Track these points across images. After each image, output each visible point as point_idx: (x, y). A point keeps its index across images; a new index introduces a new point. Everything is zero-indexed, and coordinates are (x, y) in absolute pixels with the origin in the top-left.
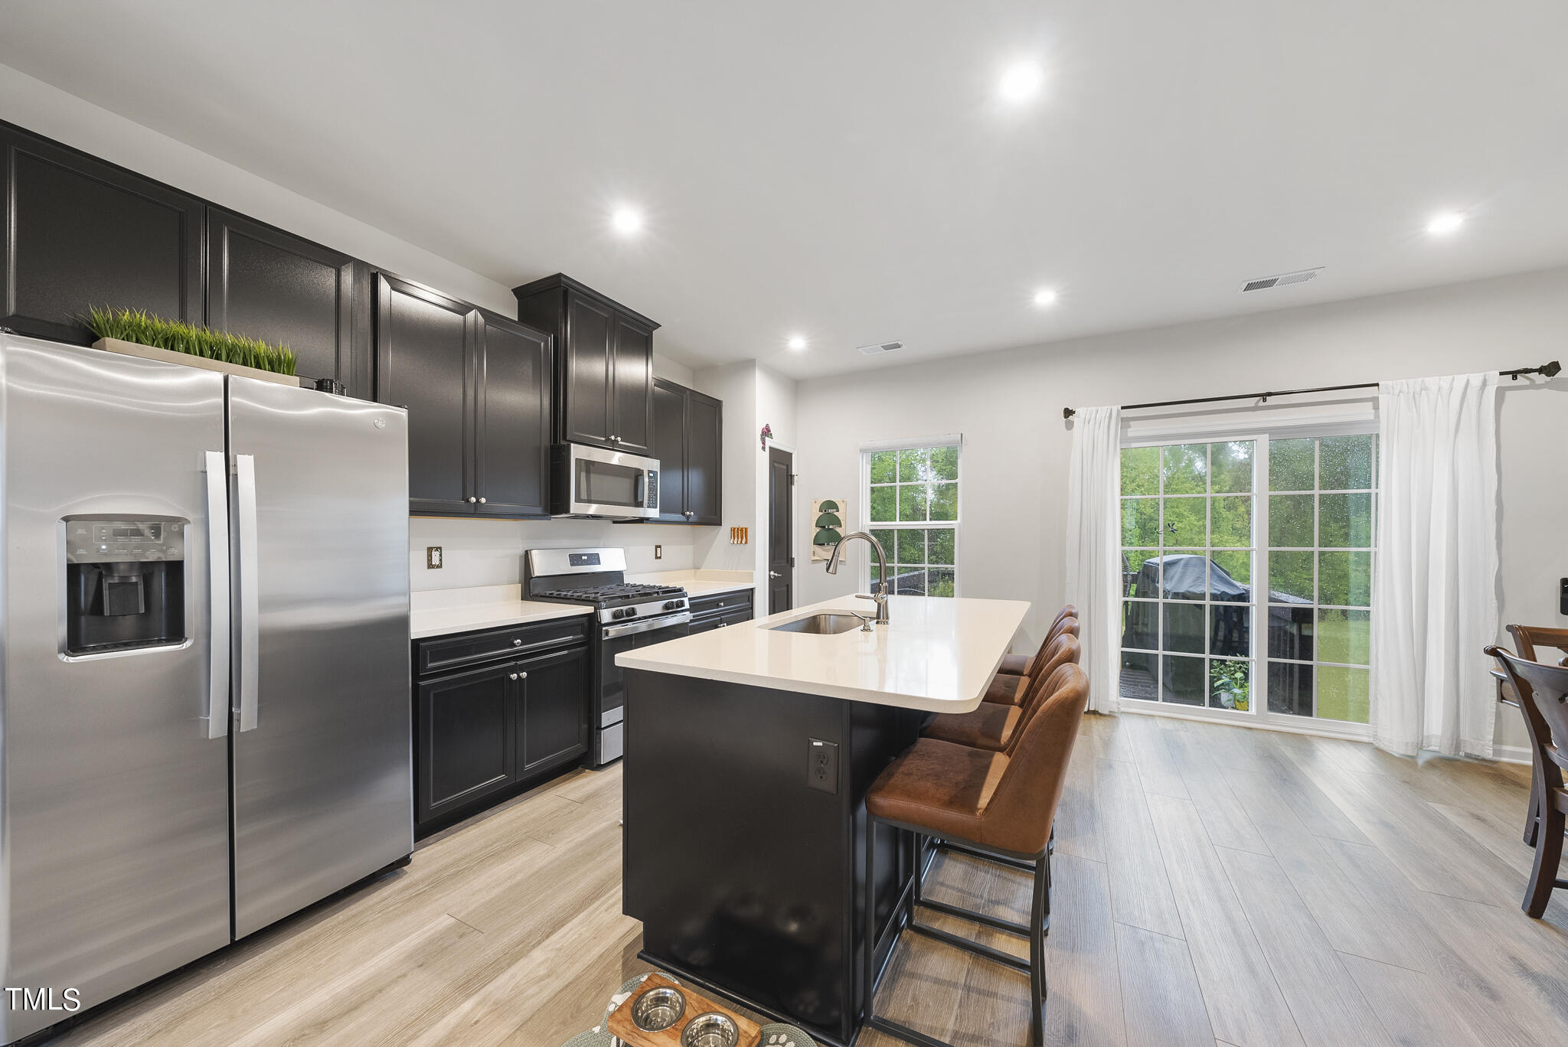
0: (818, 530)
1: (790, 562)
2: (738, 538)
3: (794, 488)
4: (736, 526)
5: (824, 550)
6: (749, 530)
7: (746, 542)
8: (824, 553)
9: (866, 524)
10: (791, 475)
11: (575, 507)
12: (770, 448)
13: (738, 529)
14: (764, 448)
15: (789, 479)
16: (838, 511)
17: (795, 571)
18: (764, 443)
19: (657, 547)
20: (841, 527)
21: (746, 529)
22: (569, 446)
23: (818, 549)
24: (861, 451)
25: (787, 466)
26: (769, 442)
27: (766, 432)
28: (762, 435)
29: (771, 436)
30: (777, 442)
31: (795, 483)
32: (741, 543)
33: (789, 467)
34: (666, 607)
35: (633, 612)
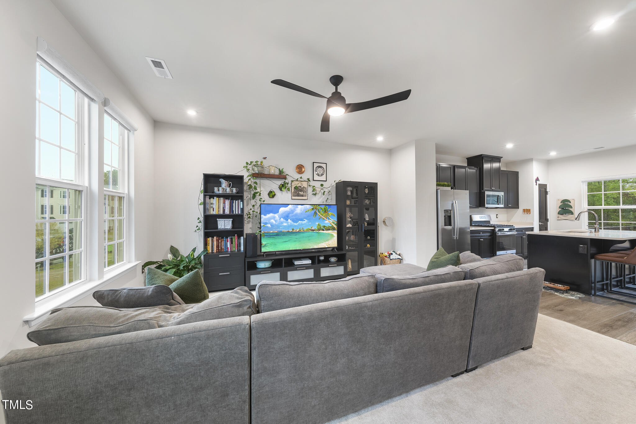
0: (560, 209)
1: (547, 220)
2: (526, 212)
3: (548, 196)
4: (525, 208)
5: (564, 216)
6: (531, 210)
7: (530, 213)
8: (563, 217)
9: (585, 206)
10: (547, 192)
11: (486, 206)
12: (539, 184)
13: (526, 210)
14: (536, 185)
15: (546, 193)
16: (570, 203)
17: (549, 223)
18: (536, 183)
19: (497, 215)
20: (572, 208)
21: (530, 210)
22: (485, 192)
23: (560, 216)
24: (582, 182)
25: (545, 189)
26: (538, 182)
27: (537, 179)
28: (536, 181)
29: (539, 180)
30: (541, 182)
31: (549, 194)
32: (528, 213)
33: (546, 189)
34: (510, 229)
35: (503, 230)
